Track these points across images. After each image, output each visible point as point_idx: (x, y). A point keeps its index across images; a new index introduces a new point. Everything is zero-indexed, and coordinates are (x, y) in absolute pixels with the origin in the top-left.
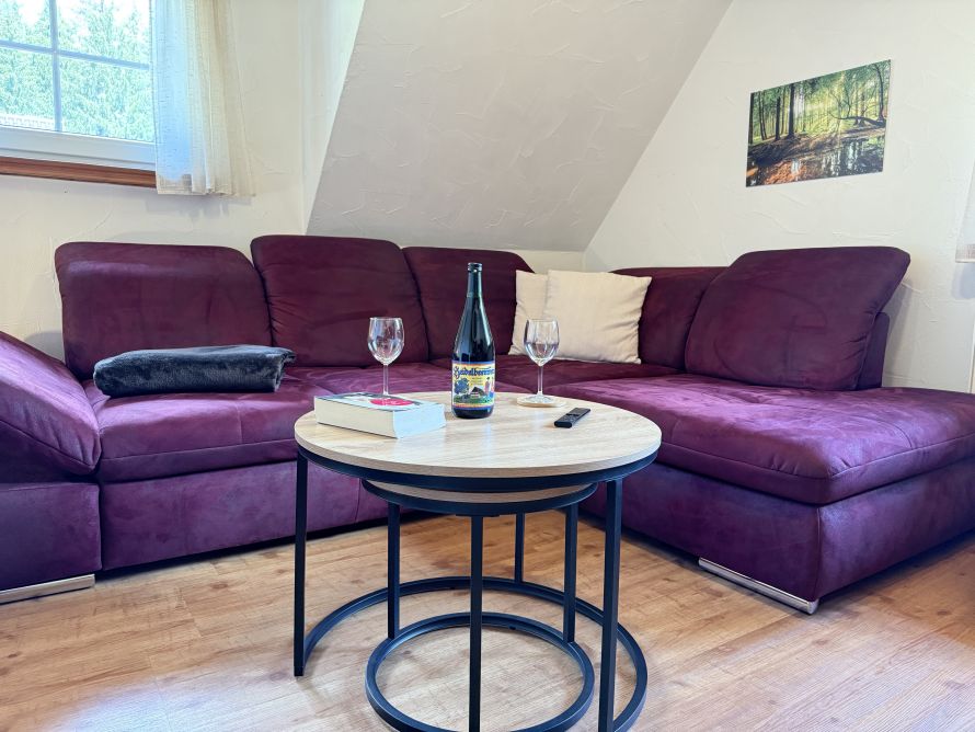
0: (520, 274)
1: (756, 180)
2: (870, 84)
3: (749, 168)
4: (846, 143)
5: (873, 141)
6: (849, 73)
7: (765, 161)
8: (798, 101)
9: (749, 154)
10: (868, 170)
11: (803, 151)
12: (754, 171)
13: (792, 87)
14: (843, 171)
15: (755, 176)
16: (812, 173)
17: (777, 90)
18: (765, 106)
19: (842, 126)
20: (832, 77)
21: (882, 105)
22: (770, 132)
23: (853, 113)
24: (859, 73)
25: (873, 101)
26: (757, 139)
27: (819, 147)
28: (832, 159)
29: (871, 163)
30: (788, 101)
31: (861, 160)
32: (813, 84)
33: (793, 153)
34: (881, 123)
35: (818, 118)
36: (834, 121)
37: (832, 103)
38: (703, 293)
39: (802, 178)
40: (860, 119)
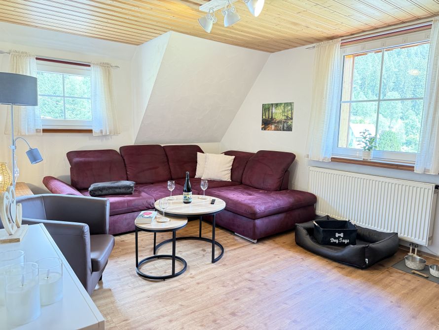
0: (199, 154)
1: (264, 129)
2: (289, 108)
3: (262, 125)
4: (284, 122)
5: (290, 123)
6: (285, 104)
7: (267, 123)
8: (274, 108)
9: (262, 121)
10: (289, 130)
11: (275, 123)
12: (263, 126)
13: (272, 104)
14: (284, 130)
15: (264, 128)
16: (277, 129)
17: (269, 104)
18: (266, 108)
19: (283, 118)
20: (281, 104)
21: (292, 113)
22: (267, 116)
23: (286, 115)
24: (287, 104)
25: (290, 112)
26: (264, 117)
27: (278, 122)
28: (281, 126)
29: (289, 129)
30: (271, 108)
31: (287, 127)
32: (277, 105)
33: (272, 123)
34: (292, 119)
35: (278, 114)
36: (281, 116)
37: (281, 111)
38: (247, 162)
39: (275, 130)
40: (287, 117)
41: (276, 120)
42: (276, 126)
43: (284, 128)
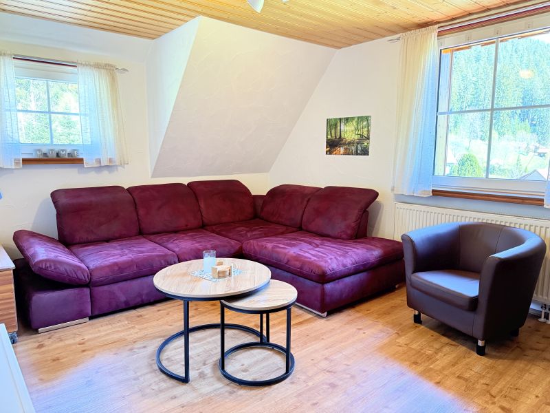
1: (329, 152)
2: (365, 123)
3: (327, 147)
4: (358, 143)
5: (366, 144)
6: (359, 118)
7: (333, 145)
8: (342, 124)
9: (327, 142)
10: (364, 154)
11: (344, 144)
12: (328, 149)
13: (340, 119)
14: (357, 154)
16: (347, 153)
17: (336, 119)
18: (332, 125)
19: (356, 137)
20: (353, 118)
21: (368, 131)
22: (334, 135)
23: (359, 133)
24: (361, 119)
25: (366, 129)
26: (329, 137)
27: (349, 143)
28: (353, 148)
29: (365, 152)
30: (339, 124)
31: (362, 150)
32: (347, 119)
33: (341, 144)
34: (368, 138)
35: (349, 133)
36: (354, 135)
37: (353, 128)
38: (309, 199)
39: (345, 154)
40: (362, 136)
41: (346, 141)
42: (346, 149)
43: (357, 151)
